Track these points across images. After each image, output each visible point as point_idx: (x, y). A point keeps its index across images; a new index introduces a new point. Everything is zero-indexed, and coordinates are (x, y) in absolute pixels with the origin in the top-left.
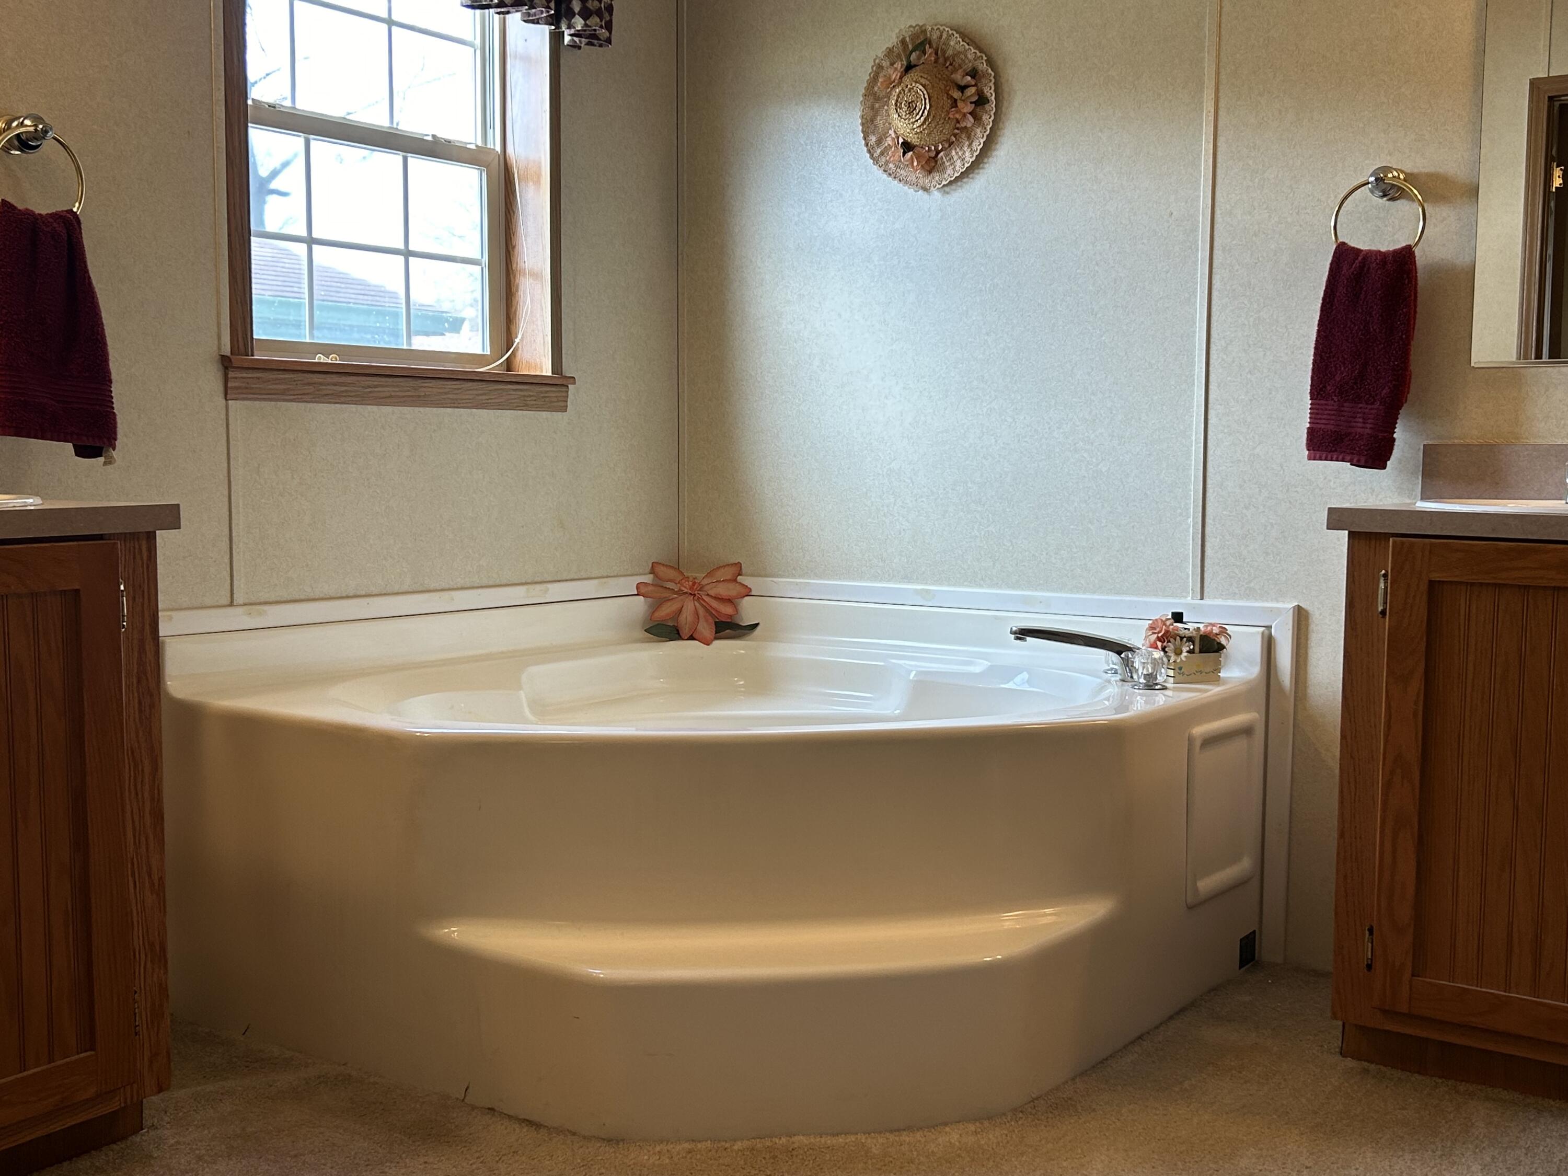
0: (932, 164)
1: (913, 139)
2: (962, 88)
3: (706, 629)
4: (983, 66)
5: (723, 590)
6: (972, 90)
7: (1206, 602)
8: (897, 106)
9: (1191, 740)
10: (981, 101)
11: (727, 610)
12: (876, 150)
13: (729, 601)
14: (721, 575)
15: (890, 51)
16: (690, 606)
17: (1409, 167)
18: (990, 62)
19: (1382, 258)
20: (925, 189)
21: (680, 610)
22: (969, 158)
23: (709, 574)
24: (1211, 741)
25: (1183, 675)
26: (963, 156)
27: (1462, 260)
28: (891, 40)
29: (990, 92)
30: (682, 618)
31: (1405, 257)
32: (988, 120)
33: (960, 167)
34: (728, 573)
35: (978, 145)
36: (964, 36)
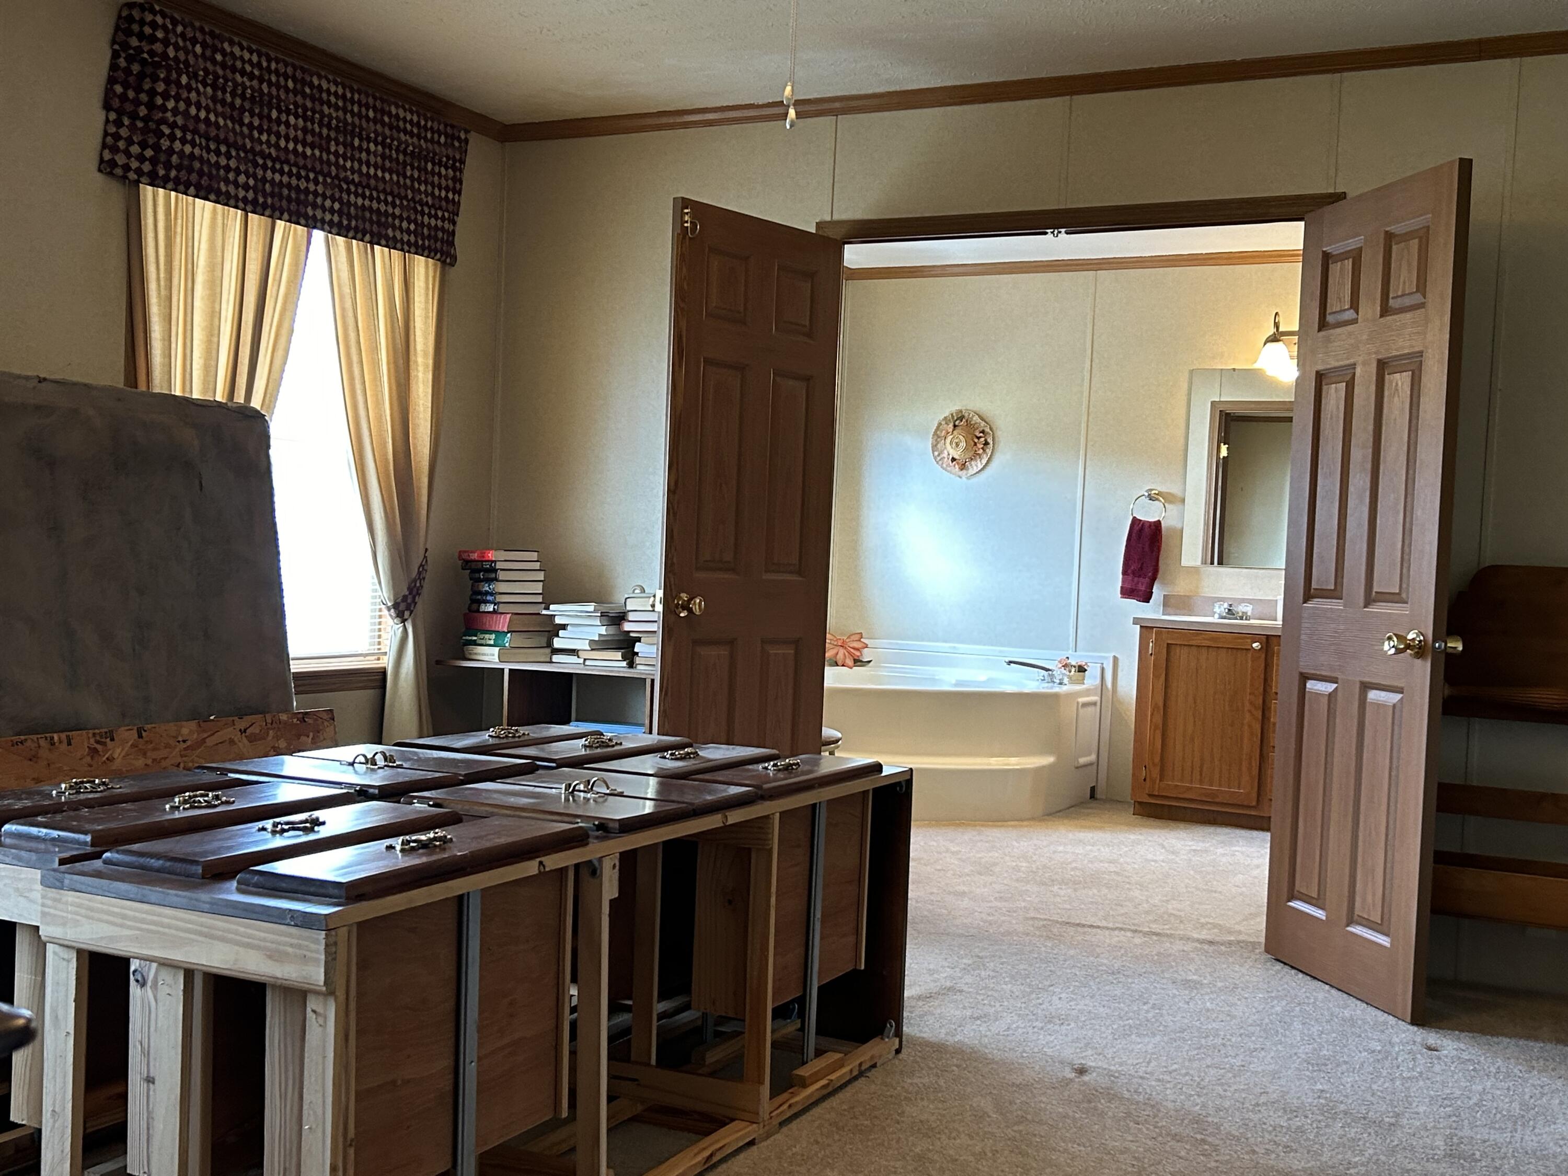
0: (963, 467)
1: (956, 457)
2: (979, 438)
3: (850, 662)
4: (987, 430)
5: (856, 645)
6: (982, 439)
7: (1077, 653)
8: (951, 443)
9: (1078, 703)
10: (986, 443)
11: (857, 653)
12: (939, 459)
13: (857, 649)
14: (853, 638)
15: (945, 418)
16: (842, 652)
17: (1160, 489)
18: (991, 429)
19: (1150, 524)
20: (960, 477)
21: (837, 654)
22: (980, 467)
23: (849, 637)
24: (1085, 705)
25: (1072, 681)
26: (977, 465)
27: (1179, 526)
28: (947, 413)
29: (990, 440)
30: (838, 657)
31: (1158, 523)
32: (989, 452)
33: (975, 470)
34: (857, 637)
35: (984, 461)
36: (979, 416)
